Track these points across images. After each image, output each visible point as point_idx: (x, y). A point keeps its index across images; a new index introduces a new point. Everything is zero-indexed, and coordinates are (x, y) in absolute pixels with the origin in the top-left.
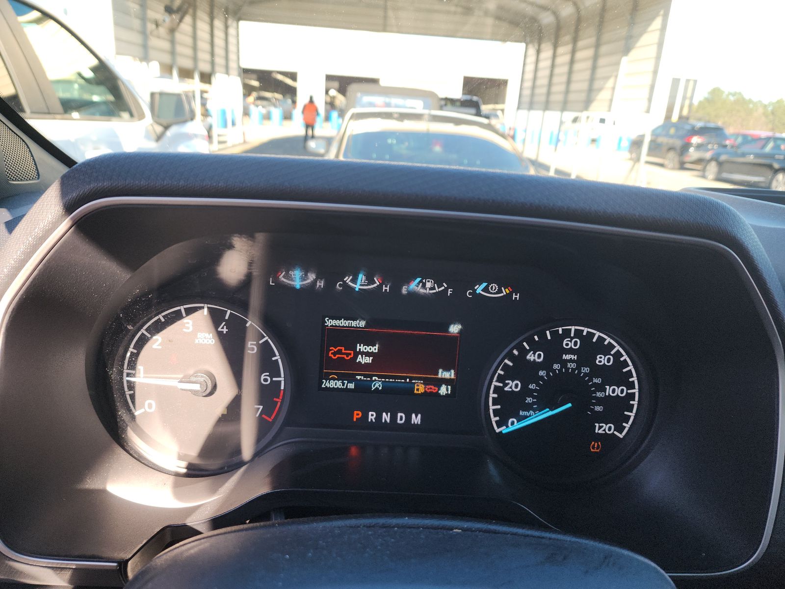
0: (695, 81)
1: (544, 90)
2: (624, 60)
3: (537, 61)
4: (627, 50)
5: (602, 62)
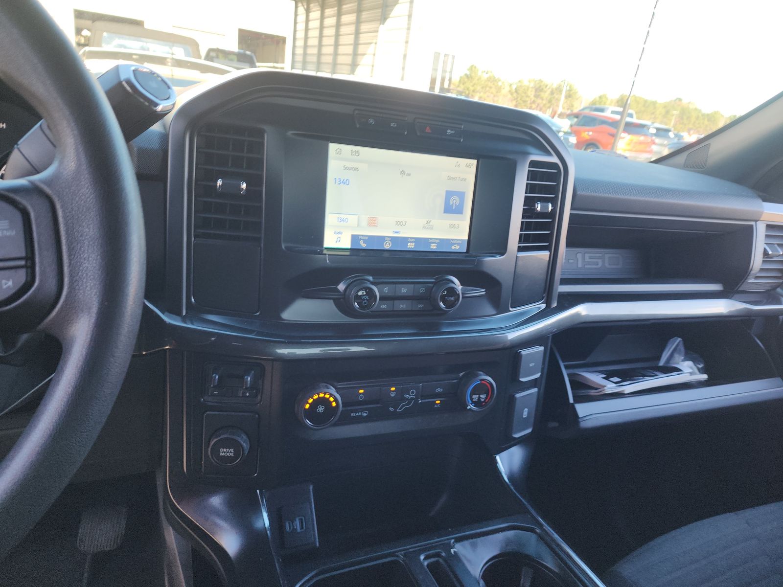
0: (454, 57)
1: (315, 51)
2: (382, 28)
3: (307, 21)
4: (383, 19)
5: (364, 27)
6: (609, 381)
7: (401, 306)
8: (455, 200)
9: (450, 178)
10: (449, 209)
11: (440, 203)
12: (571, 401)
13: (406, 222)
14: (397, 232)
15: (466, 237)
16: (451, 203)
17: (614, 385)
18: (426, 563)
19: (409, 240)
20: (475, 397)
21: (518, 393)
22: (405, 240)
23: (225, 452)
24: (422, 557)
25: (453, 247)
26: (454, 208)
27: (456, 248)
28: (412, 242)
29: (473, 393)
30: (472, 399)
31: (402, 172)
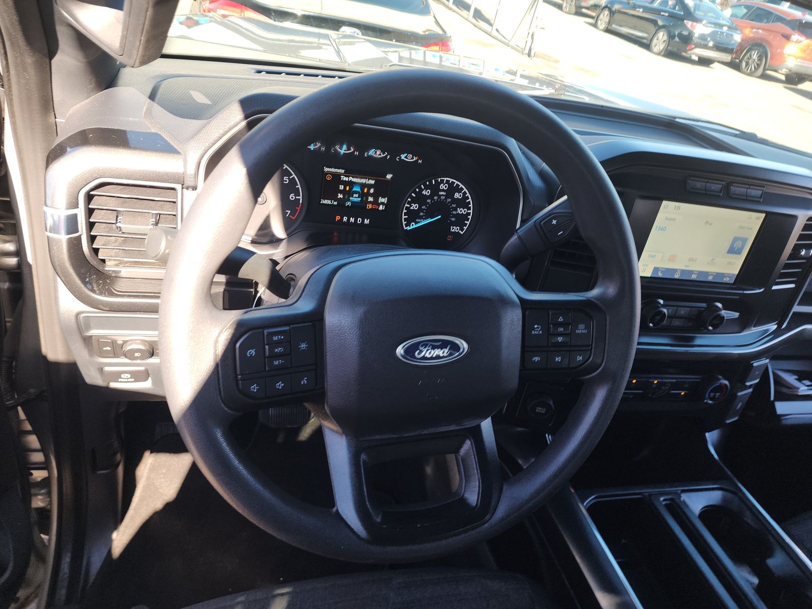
6: (802, 383)
7: (677, 323)
8: (738, 244)
9: (741, 227)
10: (733, 251)
11: (727, 246)
12: (772, 398)
13: (696, 259)
14: (687, 266)
15: (737, 273)
16: (735, 246)
17: (807, 388)
18: (664, 503)
19: (694, 272)
20: (712, 394)
21: (739, 392)
22: (691, 272)
23: (539, 410)
24: (662, 499)
25: (725, 279)
26: (736, 249)
27: (726, 280)
28: (696, 274)
29: (711, 391)
30: (709, 395)
31: (707, 223)
